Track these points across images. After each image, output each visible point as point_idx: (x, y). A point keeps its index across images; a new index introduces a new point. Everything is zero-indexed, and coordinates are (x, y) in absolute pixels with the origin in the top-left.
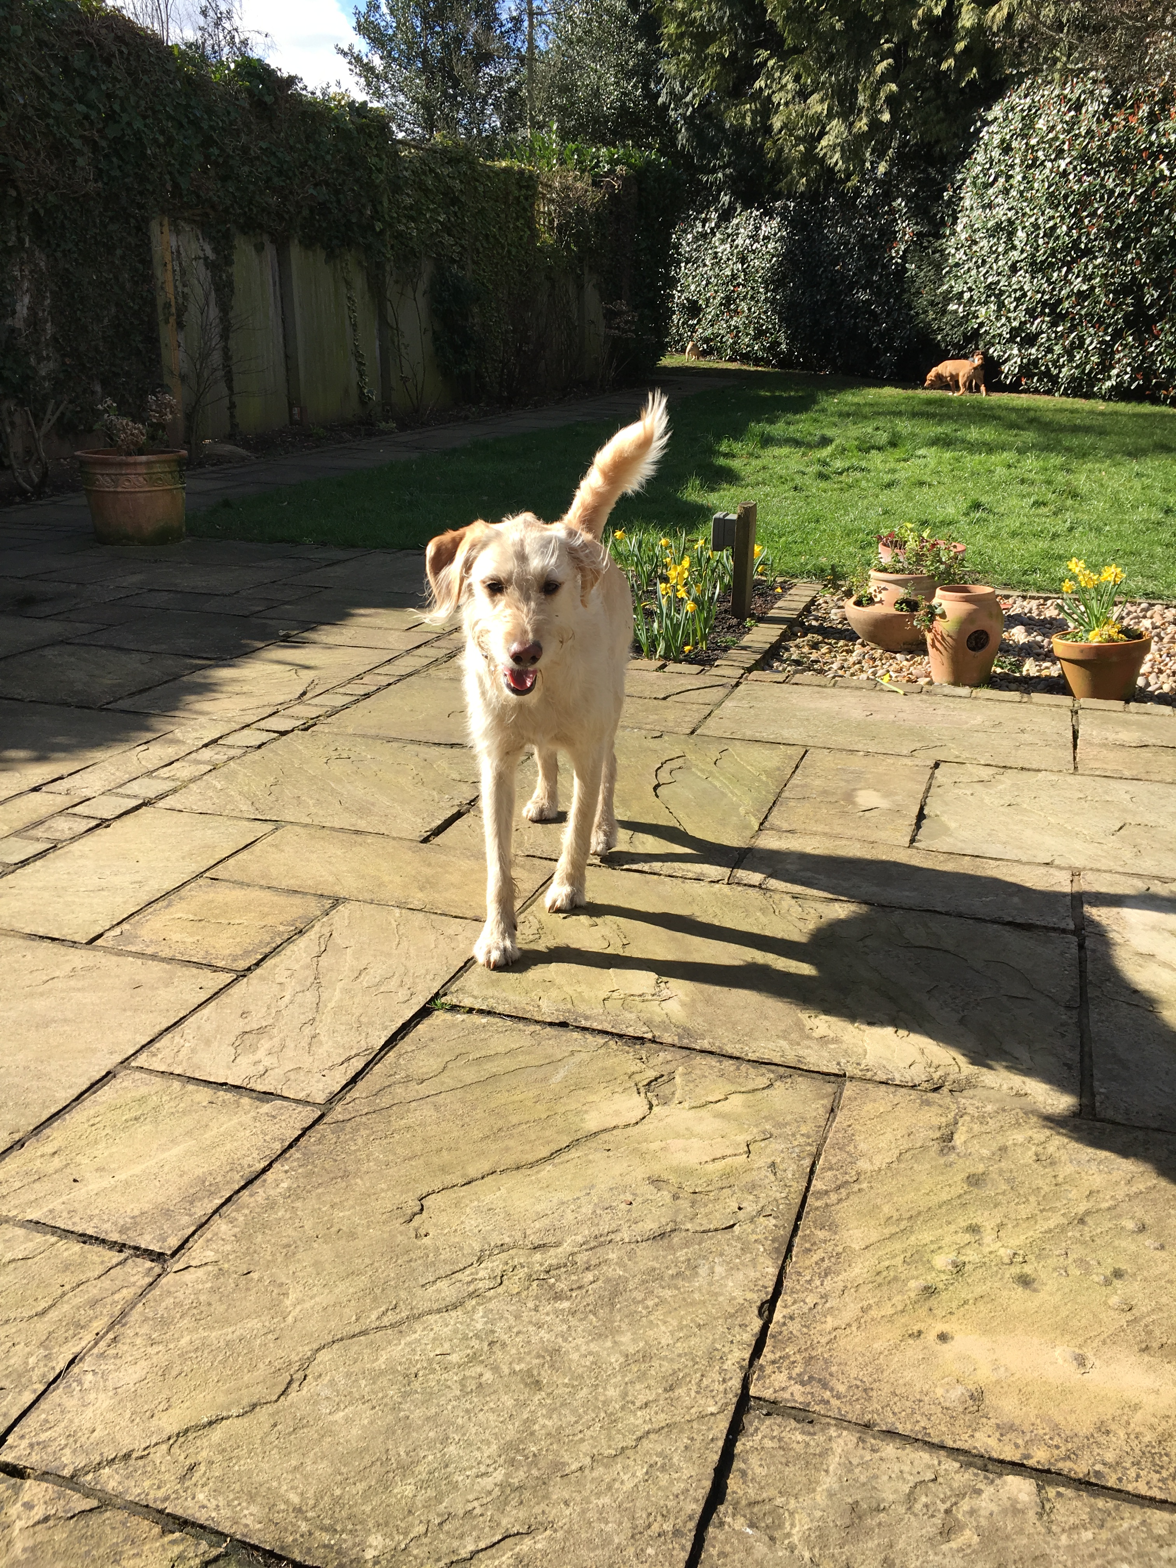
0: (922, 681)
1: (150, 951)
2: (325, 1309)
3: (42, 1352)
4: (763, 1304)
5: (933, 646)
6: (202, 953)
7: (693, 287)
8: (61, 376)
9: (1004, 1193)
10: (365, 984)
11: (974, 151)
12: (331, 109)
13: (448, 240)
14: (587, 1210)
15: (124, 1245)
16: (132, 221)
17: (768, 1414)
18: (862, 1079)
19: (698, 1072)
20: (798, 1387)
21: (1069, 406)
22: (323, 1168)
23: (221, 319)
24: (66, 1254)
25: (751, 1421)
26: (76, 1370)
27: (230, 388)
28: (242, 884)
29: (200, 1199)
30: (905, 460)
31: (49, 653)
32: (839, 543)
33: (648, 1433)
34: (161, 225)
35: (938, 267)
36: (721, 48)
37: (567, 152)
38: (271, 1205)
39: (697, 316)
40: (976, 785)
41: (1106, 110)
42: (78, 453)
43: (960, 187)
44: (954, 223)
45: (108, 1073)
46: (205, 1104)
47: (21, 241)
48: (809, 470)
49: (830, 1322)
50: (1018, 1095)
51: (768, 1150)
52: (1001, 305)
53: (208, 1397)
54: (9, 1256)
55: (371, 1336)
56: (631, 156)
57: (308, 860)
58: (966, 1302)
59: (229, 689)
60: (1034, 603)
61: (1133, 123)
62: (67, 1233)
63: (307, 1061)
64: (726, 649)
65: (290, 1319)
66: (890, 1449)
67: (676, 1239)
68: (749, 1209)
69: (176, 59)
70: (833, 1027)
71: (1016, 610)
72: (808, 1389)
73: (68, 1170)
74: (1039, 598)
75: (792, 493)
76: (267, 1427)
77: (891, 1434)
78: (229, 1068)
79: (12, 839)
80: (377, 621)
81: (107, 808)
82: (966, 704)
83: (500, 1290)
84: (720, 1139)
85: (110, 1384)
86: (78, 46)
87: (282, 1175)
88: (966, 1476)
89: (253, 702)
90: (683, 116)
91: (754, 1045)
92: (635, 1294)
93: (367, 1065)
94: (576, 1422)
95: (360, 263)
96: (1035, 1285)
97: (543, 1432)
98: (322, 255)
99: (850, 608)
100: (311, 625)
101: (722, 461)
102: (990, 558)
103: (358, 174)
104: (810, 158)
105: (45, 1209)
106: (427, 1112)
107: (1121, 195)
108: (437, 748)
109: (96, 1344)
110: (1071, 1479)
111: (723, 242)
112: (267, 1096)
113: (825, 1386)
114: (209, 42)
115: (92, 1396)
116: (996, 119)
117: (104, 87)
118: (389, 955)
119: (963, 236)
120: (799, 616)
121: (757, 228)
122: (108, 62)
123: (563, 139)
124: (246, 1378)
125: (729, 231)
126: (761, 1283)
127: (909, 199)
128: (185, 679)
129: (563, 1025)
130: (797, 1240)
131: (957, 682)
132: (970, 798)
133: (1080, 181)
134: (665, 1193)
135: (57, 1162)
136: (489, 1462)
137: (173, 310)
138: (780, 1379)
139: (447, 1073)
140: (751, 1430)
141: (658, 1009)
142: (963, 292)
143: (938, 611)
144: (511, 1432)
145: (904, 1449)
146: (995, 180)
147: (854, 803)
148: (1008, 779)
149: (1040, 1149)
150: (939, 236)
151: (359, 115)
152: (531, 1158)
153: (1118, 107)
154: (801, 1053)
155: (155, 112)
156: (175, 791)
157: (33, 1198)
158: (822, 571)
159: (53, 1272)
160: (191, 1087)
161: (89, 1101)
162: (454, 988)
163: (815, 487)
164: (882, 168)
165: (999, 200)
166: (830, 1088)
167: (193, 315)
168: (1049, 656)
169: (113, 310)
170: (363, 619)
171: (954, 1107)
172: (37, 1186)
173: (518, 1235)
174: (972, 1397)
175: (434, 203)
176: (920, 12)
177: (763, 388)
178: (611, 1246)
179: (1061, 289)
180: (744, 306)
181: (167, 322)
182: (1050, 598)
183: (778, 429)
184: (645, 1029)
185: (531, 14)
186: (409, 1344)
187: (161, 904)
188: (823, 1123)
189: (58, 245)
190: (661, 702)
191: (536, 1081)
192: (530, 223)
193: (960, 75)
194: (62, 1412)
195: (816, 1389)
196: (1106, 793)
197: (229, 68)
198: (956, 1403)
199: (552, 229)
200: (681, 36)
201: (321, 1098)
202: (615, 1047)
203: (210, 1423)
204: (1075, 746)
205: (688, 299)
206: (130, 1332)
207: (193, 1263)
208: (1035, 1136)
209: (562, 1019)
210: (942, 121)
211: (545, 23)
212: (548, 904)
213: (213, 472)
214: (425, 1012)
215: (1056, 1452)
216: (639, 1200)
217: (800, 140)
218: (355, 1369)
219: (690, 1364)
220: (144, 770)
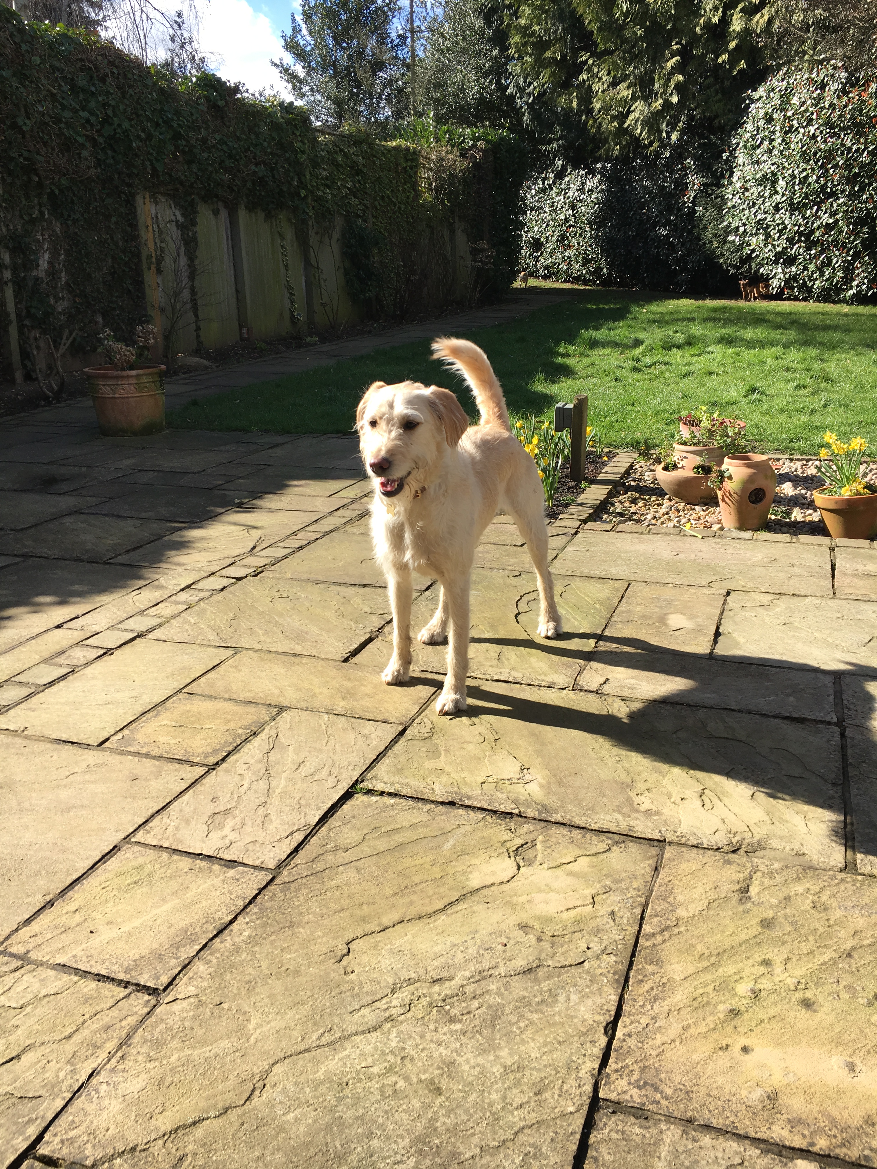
0: (715, 527)
1: (144, 751)
2: (278, 1032)
3: (69, 1068)
4: (607, 1025)
5: (723, 500)
6: (182, 751)
7: (536, 229)
8: (73, 311)
9: (789, 934)
10: (303, 775)
11: (745, 122)
12: (266, 108)
13: (354, 201)
14: (472, 951)
15: (128, 982)
16: (123, 196)
17: (614, 1112)
18: (679, 844)
19: (554, 840)
20: (636, 1090)
21: (821, 310)
22: (275, 920)
23: (189, 266)
24: (85, 990)
25: (601, 1117)
26: (94, 1081)
27: (196, 316)
28: (211, 697)
29: (184, 946)
30: (699, 355)
31: (68, 521)
32: (650, 421)
33: (523, 1128)
34: (144, 198)
35: (720, 208)
36: (555, 53)
37: (441, 132)
38: (237, 950)
39: (540, 249)
40: (758, 609)
41: (844, 88)
42: (86, 370)
43: (735, 150)
44: (731, 176)
45: (115, 847)
46: (186, 870)
47: (42, 213)
48: (626, 365)
49: (659, 1039)
50: (798, 854)
51: (609, 901)
52: (768, 236)
53: (192, 1102)
54: (43, 992)
55: (313, 1053)
56: (489, 134)
57: (260, 678)
58: (762, 1021)
59: (199, 545)
60: (799, 464)
61: (865, 96)
62: (85, 974)
63: (261, 836)
64: (567, 506)
65: (252, 1040)
66: (707, 1140)
67: (541, 973)
68: (595, 949)
69: (152, 77)
70: (655, 803)
71: (785, 470)
72: (644, 1092)
73: (86, 924)
74: (802, 460)
75: (614, 383)
76: (236, 1126)
77: (707, 1127)
78: (204, 842)
79: (42, 665)
80: (307, 490)
81: (110, 640)
82: (749, 545)
83: (409, 1015)
84: (571, 893)
85: (120, 1093)
86: (81, 70)
87: (244, 926)
88: (766, 1160)
89: (218, 556)
90: (527, 103)
91: (595, 818)
92: (511, 1017)
93: (306, 838)
94: (468, 1120)
95: (289, 220)
96: (815, 1007)
97: (444, 1128)
98: (262, 215)
99: (660, 473)
100: (258, 495)
101: (560, 360)
102: (765, 429)
103: (287, 155)
104: (622, 132)
105: (70, 955)
106: (350, 874)
107: (857, 151)
108: (353, 588)
109: (109, 1060)
110: (846, 1161)
111: (558, 194)
112: (232, 863)
113: (656, 1089)
114: (176, 60)
115: (106, 1102)
116: (761, 98)
117: (100, 99)
118: (320, 751)
119: (738, 185)
120: (621, 478)
121: (583, 184)
122: (103, 80)
123: (437, 122)
124: (220, 1087)
125: (563, 186)
126: (605, 1008)
127: (696, 158)
128: (166, 538)
129: (452, 803)
130: (632, 973)
131: (742, 526)
132: (754, 619)
133: (825, 142)
134: (532, 936)
135: (78, 918)
136: (403, 1152)
137: (154, 260)
138: (622, 1084)
139: (365, 844)
140: (601, 1125)
141: (522, 790)
142: (738, 227)
143: (726, 475)
144: (419, 1127)
145: (717, 1139)
146: (761, 143)
147: (666, 625)
148: (783, 604)
149: (816, 898)
150: (719, 186)
151: (288, 112)
152: (429, 909)
153: (853, 85)
154: (631, 823)
155: (138, 116)
156: (160, 625)
157: (60, 946)
158: (638, 443)
159: (76, 1004)
160: (176, 857)
161: (101, 869)
162: (369, 776)
163: (631, 377)
164: (674, 137)
165: (765, 158)
166: (654, 851)
167: (168, 263)
168: (811, 505)
169: (110, 261)
170: (296, 489)
171: (749, 865)
172: (63, 936)
173: (422, 971)
174: (768, 1097)
175: (343, 174)
176: (702, 21)
177: (589, 302)
178: (491, 979)
179: (813, 223)
180: (574, 241)
181: (149, 269)
182: (811, 460)
183: (601, 334)
184: (513, 806)
185: (413, 31)
186: (340, 1059)
187: (151, 714)
188: (650, 879)
189: (69, 216)
190: (519, 548)
191: (432, 848)
192: (415, 186)
193: (732, 67)
194: (85, 1115)
195: (650, 1092)
196: (858, 613)
197: (191, 81)
198: (757, 1102)
199: (431, 190)
200: (525, 45)
201: (272, 865)
202: (490, 820)
203: (194, 1123)
204: (833, 576)
205: (533, 238)
206: (134, 1052)
207: (180, 997)
208: (811, 887)
209: (450, 799)
210: (720, 101)
211: (423, 37)
212: (438, 709)
213: (185, 379)
214: (348, 796)
215: (834, 1140)
216: (512, 942)
217: (614, 118)
218: (301, 1079)
219: (554, 1073)
220: (138, 610)
